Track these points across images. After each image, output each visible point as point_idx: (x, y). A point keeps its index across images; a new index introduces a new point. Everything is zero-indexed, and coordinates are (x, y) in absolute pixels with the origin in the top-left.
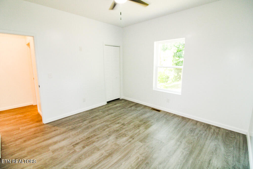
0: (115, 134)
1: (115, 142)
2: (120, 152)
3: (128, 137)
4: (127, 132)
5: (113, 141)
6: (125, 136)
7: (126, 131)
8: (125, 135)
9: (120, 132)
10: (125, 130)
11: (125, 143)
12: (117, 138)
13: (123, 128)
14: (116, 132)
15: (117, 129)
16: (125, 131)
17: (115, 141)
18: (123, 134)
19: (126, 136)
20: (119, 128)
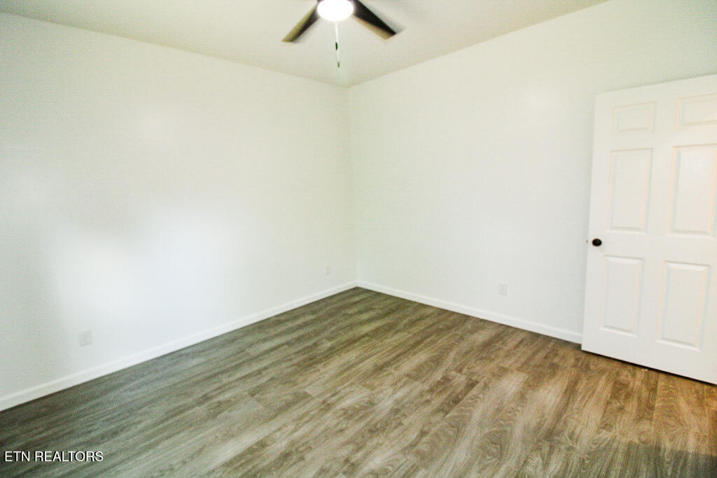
0: (381, 416)
1: (374, 392)
2: (360, 374)
3: (338, 407)
4: (339, 427)
5: (381, 395)
6: (345, 411)
7: (342, 431)
8: (345, 414)
9: (362, 424)
10: (347, 432)
11: (348, 390)
12: (371, 403)
13: (351, 447)
14: (376, 424)
15: (375, 441)
16: (346, 428)
17: (373, 395)
18: (352, 416)
19: (343, 409)
20: (370, 444)
